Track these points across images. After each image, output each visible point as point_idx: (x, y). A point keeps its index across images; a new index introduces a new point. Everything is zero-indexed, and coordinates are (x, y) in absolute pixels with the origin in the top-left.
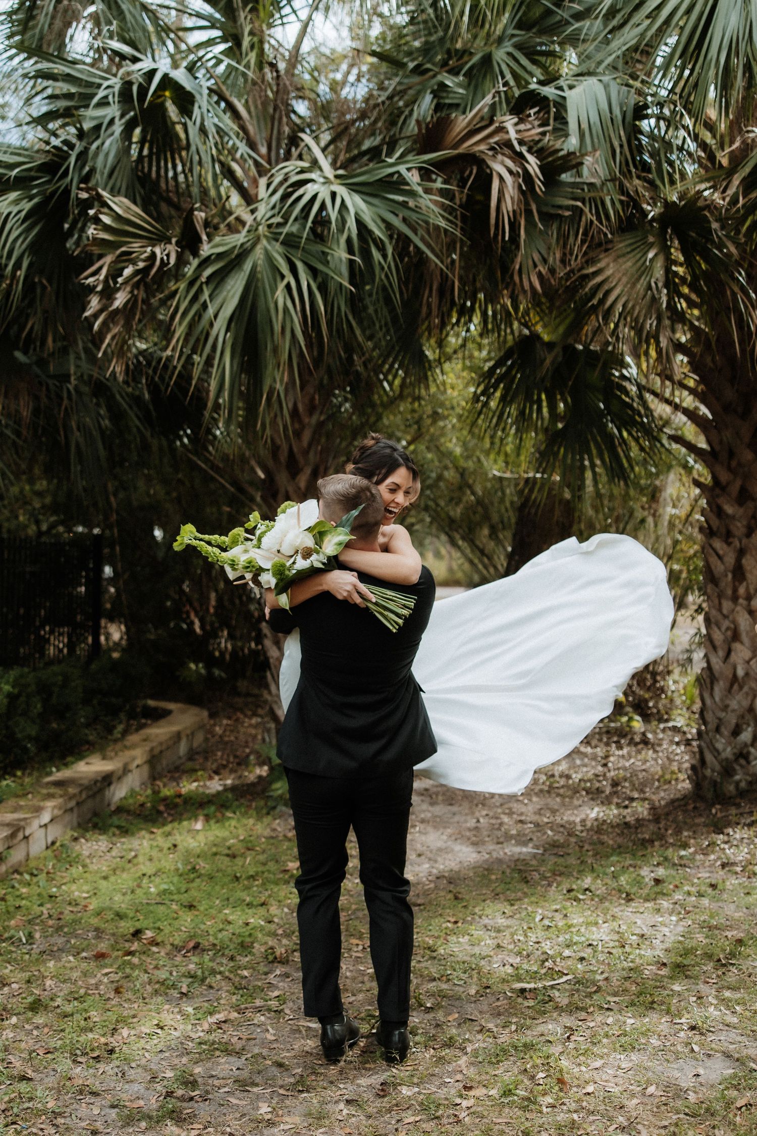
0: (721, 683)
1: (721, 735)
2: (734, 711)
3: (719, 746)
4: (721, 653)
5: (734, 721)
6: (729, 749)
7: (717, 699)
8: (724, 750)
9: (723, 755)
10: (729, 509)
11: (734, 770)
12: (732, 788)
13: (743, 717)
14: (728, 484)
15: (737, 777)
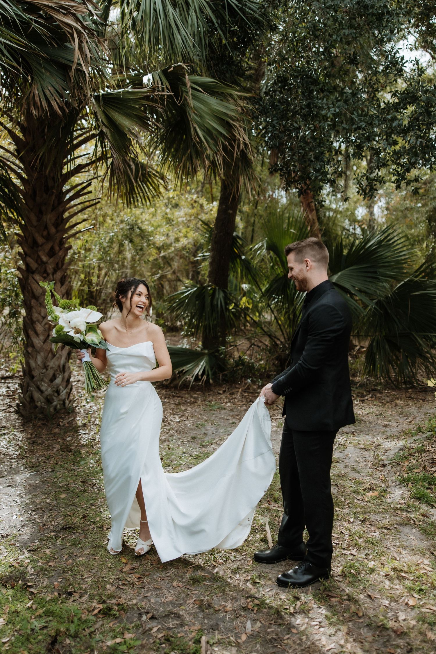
0: (42, 354)
1: (45, 382)
2: (52, 368)
3: (43, 388)
4: (42, 338)
5: (51, 374)
6: (49, 389)
7: (39, 363)
8: (47, 390)
9: (46, 393)
10: (44, 259)
11: (53, 399)
12: (52, 410)
13: (57, 370)
14: (43, 244)
15: (55, 403)
